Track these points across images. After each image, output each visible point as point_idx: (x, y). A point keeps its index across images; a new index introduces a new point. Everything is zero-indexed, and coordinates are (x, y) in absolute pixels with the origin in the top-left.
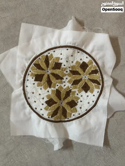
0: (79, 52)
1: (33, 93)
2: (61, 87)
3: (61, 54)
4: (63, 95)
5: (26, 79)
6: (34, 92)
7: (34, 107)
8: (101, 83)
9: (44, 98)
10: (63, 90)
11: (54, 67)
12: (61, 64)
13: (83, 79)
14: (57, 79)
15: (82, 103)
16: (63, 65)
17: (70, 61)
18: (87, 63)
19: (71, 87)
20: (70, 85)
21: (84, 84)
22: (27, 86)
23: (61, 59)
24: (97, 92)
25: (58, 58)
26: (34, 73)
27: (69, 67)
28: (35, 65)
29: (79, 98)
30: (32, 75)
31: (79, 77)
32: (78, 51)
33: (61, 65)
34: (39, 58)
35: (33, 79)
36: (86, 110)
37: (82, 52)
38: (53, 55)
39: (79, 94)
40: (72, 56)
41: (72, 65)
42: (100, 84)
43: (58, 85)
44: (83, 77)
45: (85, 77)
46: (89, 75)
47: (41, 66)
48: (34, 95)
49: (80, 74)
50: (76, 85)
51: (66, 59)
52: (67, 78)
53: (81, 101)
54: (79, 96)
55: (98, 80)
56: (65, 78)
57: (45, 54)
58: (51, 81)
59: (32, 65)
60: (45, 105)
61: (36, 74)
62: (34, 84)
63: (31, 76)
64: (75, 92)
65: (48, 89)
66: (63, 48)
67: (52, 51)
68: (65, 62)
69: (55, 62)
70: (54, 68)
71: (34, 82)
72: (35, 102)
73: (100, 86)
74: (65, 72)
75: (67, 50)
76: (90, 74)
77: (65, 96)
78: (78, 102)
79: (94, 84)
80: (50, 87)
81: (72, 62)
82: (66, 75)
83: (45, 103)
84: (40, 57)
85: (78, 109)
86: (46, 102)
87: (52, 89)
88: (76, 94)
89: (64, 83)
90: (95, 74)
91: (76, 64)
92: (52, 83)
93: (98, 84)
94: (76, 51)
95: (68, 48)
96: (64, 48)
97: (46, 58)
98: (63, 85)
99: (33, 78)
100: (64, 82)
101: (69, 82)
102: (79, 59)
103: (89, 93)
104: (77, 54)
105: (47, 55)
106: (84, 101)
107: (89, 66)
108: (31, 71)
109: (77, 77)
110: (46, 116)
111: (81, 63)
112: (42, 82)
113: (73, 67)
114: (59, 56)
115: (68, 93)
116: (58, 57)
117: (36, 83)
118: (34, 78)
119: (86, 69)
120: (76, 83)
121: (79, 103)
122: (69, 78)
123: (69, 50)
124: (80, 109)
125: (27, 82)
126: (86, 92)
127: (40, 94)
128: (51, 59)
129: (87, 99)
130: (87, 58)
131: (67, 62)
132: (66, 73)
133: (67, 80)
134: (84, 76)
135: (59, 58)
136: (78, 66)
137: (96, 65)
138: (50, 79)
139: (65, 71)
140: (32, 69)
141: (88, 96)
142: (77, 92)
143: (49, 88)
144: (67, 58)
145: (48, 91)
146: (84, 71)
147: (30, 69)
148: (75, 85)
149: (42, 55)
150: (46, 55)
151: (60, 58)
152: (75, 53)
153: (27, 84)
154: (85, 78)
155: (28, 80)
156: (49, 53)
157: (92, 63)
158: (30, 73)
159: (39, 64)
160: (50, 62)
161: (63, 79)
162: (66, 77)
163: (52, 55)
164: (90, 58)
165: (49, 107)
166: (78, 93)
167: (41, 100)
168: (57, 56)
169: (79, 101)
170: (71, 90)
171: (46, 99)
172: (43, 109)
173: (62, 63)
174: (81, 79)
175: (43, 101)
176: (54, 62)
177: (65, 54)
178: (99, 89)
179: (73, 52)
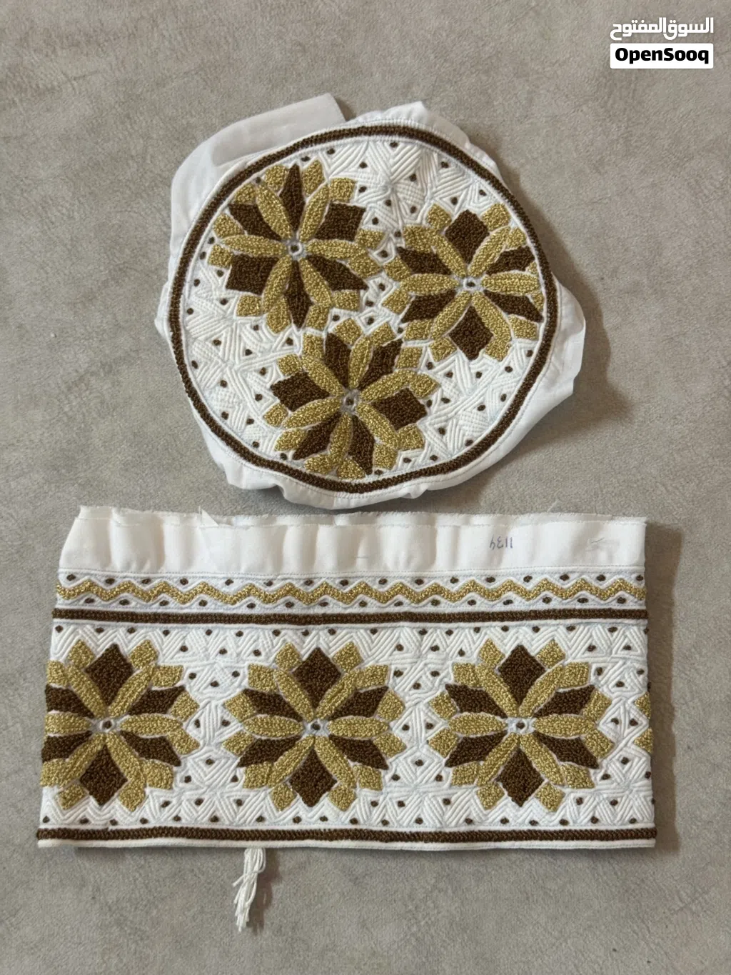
0: (445, 165)
1: (217, 343)
2: (352, 328)
3: (363, 165)
4: (358, 365)
5: (189, 277)
6: (222, 340)
7: (215, 409)
8: (544, 314)
9: (269, 370)
10: (361, 340)
11: (323, 228)
12: (359, 212)
13: (460, 292)
14: (336, 286)
15: (449, 407)
16: (367, 217)
17: (403, 204)
18: (479, 217)
19: (400, 331)
20: (395, 320)
21: (466, 319)
22: (190, 311)
23: (363, 189)
24: (523, 353)
25: (347, 186)
26: (228, 249)
27: (398, 234)
28: (236, 209)
29: (438, 385)
30: (218, 257)
31: (441, 284)
32: (444, 160)
33: (359, 219)
34: (258, 180)
35: (220, 279)
36: (469, 442)
37: (462, 166)
38: (326, 169)
39: (435, 364)
40: (413, 178)
41: (411, 222)
42: (539, 318)
43: (336, 318)
44: (461, 285)
45: (471, 285)
46: (489, 273)
47: (262, 219)
48: (220, 354)
49: (447, 272)
50: (427, 322)
51: (385, 188)
52: (382, 287)
53: (446, 401)
54: (438, 373)
55: (529, 296)
56: (372, 283)
57: (288, 162)
58: (307, 296)
59: (223, 210)
60: (272, 401)
61: (236, 253)
62: (224, 302)
63: (212, 263)
64: (419, 353)
65: (292, 330)
66: (372, 138)
67: (319, 147)
68: (381, 203)
69: (332, 205)
70: (323, 233)
71: (225, 293)
72: (224, 384)
73: (541, 328)
74: (374, 254)
75: (394, 145)
76: (493, 269)
77: (372, 369)
78: (430, 403)
79: (509, 319)
80: (299, 323)
81: (413, 210)
82: (378, 270)
83: (271, 393)
84: (262, 174)
85: (430, 436)
86: (277, 389)
87: (311, 331)
88: (423, 362)
89: (368, 309)
90: (516, 272)
91: (431, 220)
92: (312, 304)
93: (528, 318)
94: (435, 155)
95: (396, 138)
96: (378, 138)
97: (289, 180)
98: (360, 319)
99: (220, 274)
100: (370, 304)
101: (392, 303)
102: (447, 200)
103: (484, 360)
104: (439, 175)
105: (296, 168)
106: (461, 399)
107: (493, 234)
108: (217, 240)
109: (433, 284)
110: (269, 450)
111: (455, 217)
112: (263, 296)
113: (413, 234)
114: (352, 173)
115: (385, 357)
116: (346, 181)
117: (236, 297)
118: (227, 273)
119: (477, 246)
120: (423, 309)
121: (434, 408)
122: (393, 287)
123: (401, 145)
124: (438, 435)
125: (195, 289)
126: (472, 355)
127: (248, 352)
128: (316, 187)
129: (473, 390)
130: (482, 193)
131: (388, 203)
132: (380, 259)
133: (384, 296)
134: (465, 281)
135: (354, 182)
136: (439, 232)
137: (523, 229)
138: (301, 285)
139: (375, 249)
140: (219, 227)
141: (479, 375)
142: (429, 355)
143: (294, 326)
144: (392, 185)
145: (290, 342)
146: (467, 257)
147: (210, 231)
148: (422, 318)
149: (270, 167)
150: (290, 165)
151: (358, 185)
152: (427, 167)
153: (189, 301)
154: (472, 289)
155: (197, 283)
156: (306, 159)
157: (507, 218)
158: (209, 250)
159: (256, 207)
160: (309, 200)
161: (366, 288)
162: (379, 280)
163: (318, 167)
164: (495, 197)
165: (290, 413)
166: (432, 360)
167: (253, 378)
168: (342, 175)
169: (435, 397)
170: (400, 342)
171: (277, 375)
172: (260, 421)
173: (363, 211)
174: (451, 294)
175: (263, 385)
176: (326, 203)
177: (381, 167)
178: (536, 339)
179: (420, 157)
